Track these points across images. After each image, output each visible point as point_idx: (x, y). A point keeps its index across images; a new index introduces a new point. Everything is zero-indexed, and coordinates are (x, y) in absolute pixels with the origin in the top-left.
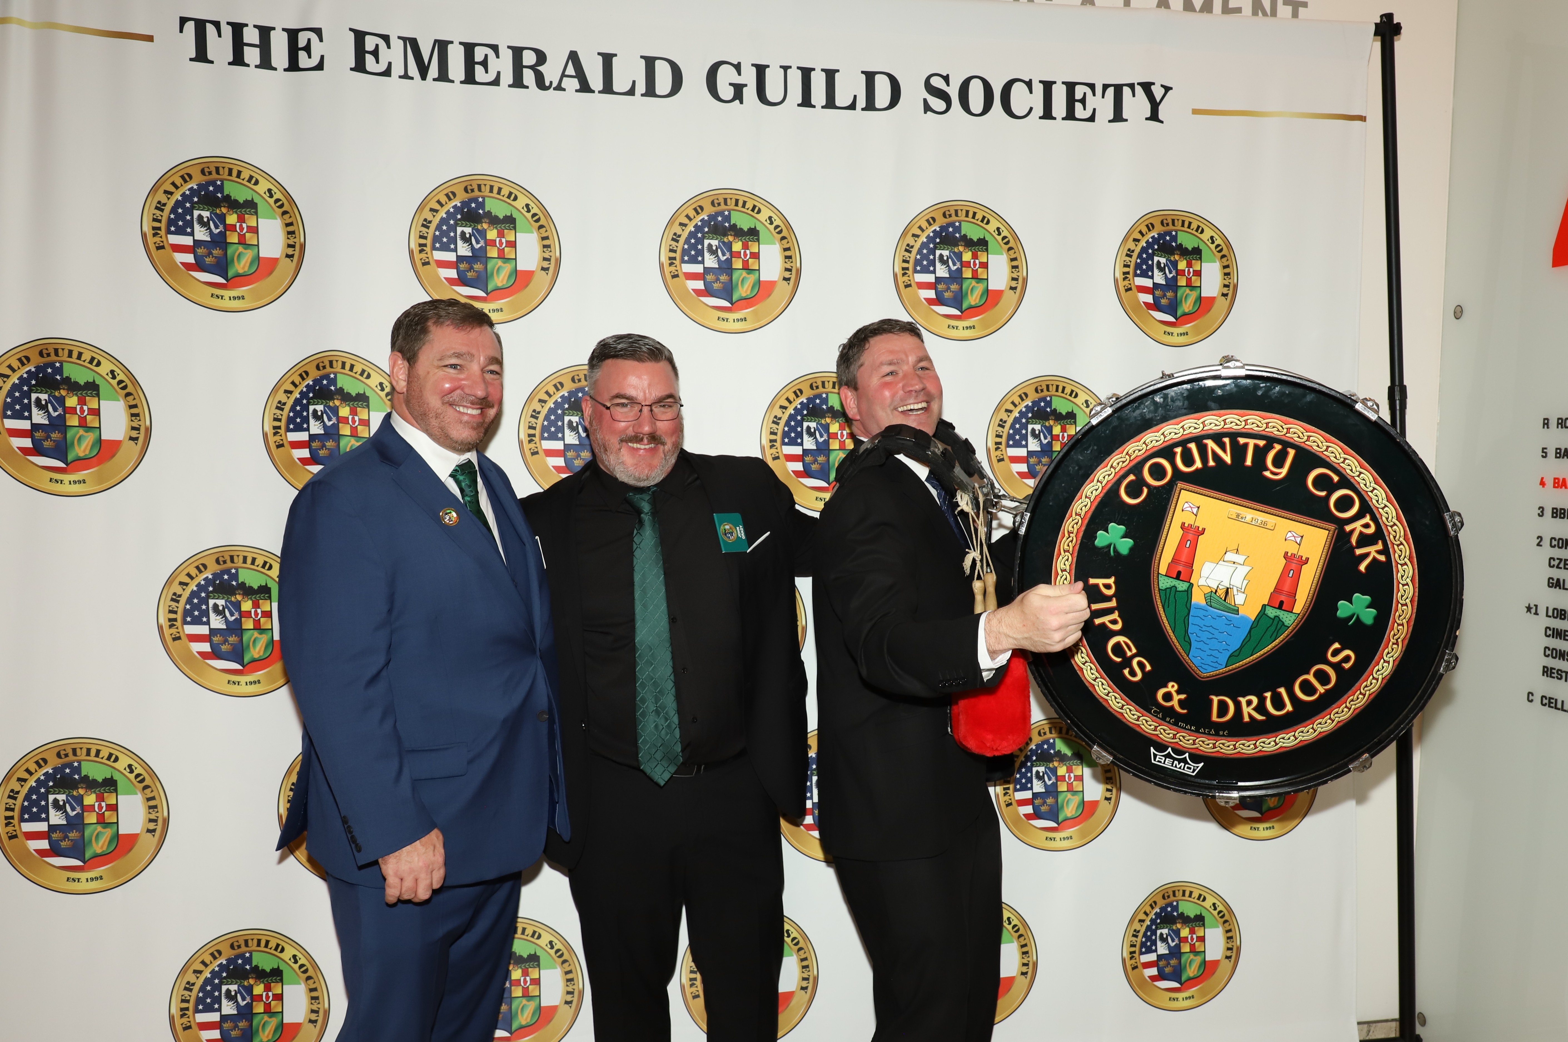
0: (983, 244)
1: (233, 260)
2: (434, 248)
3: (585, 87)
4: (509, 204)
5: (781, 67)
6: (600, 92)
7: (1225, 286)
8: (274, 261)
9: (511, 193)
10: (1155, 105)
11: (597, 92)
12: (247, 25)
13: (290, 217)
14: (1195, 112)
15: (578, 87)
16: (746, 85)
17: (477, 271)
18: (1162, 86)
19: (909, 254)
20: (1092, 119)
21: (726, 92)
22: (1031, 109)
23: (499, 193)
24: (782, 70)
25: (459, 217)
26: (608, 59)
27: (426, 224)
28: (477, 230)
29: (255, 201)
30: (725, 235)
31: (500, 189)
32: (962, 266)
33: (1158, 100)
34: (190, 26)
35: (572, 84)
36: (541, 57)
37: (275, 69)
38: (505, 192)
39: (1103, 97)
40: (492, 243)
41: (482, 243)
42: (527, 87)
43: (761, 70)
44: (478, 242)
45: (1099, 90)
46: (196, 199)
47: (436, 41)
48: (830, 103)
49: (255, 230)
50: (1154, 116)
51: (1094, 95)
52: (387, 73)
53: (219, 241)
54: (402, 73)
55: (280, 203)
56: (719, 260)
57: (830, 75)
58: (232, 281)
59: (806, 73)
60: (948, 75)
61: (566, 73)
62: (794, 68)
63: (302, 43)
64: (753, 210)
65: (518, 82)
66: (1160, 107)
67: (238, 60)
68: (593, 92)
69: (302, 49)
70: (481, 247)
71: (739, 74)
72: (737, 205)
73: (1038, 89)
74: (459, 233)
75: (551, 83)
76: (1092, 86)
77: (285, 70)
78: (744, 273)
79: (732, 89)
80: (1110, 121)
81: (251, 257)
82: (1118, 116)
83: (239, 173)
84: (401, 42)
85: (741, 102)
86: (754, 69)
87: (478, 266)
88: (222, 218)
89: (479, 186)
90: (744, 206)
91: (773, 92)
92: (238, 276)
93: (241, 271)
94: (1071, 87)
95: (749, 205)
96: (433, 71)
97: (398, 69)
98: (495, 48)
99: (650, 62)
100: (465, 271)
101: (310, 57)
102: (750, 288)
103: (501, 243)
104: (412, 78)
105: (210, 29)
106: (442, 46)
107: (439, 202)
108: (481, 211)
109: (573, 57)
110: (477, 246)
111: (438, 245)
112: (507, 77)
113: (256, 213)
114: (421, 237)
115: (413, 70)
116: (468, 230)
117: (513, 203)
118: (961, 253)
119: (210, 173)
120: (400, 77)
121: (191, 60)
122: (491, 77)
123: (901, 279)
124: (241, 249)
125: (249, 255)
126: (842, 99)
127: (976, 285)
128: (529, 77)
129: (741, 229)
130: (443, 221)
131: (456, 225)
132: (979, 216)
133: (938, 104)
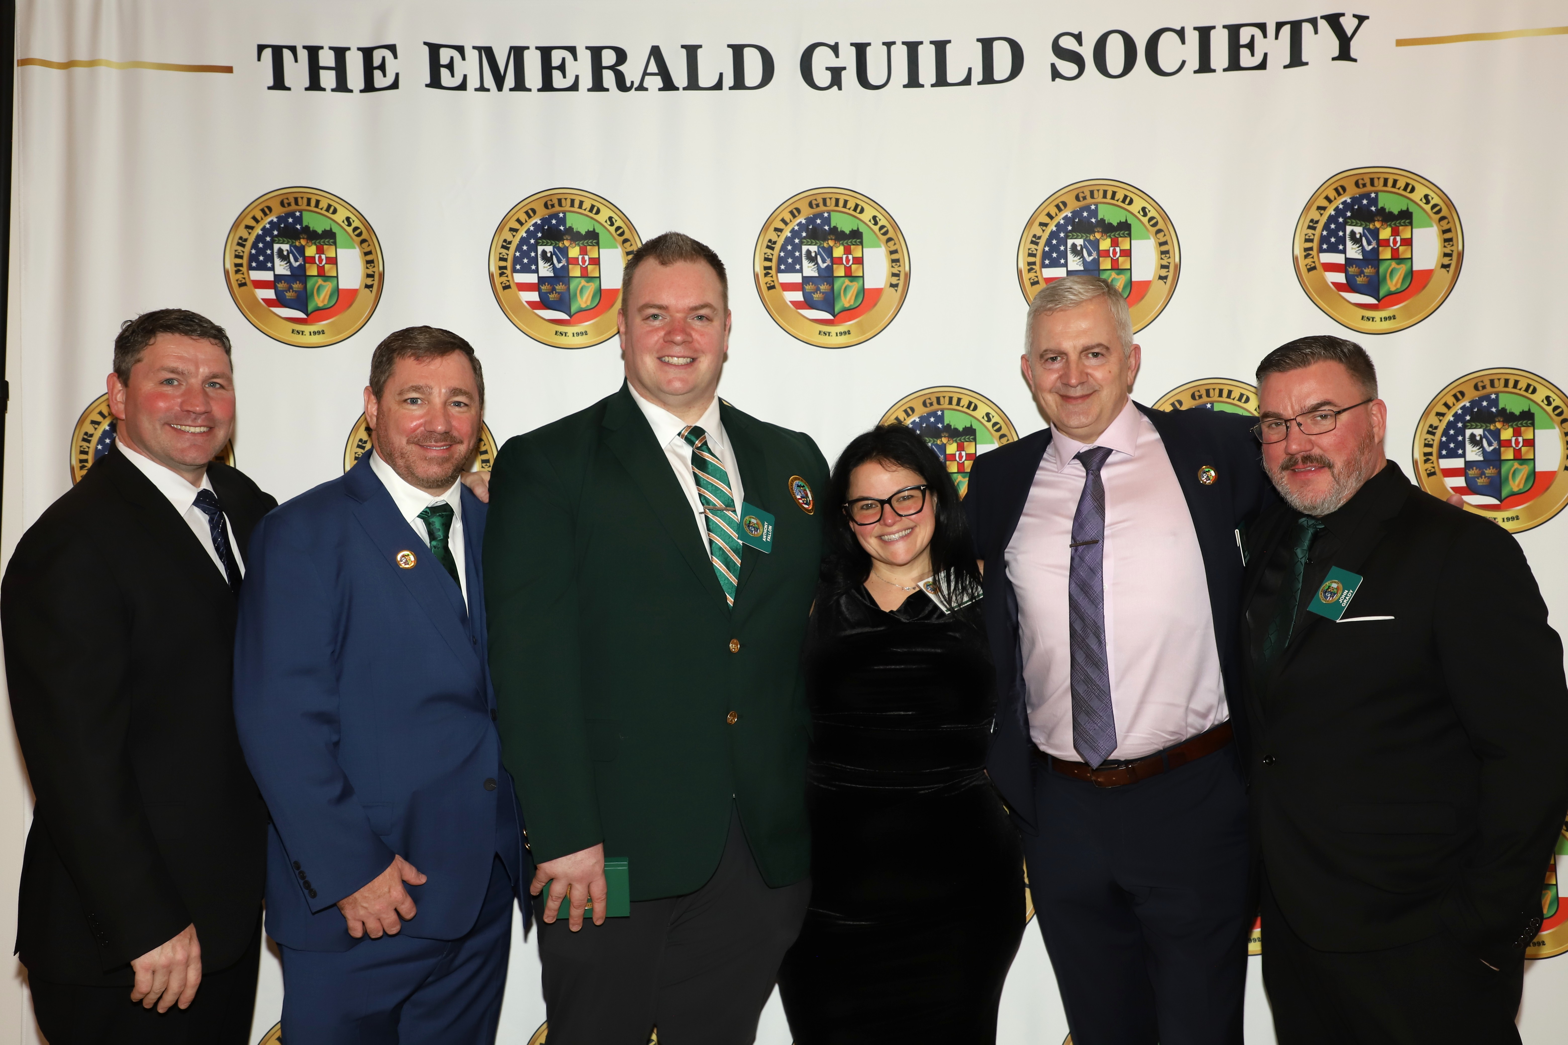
0: (1125, 228)
1: (312, 293)
2: (515, 271)
3: (669, 85)
4: (592, 218)
5: (884, 44)
6: (684, 89)
7: (1446, 255)
8: (353, 293)
9: (593, 207)
10: (1345, 41)
11: (681, 89)
12: (322, 48)
13: (369, 245)
14: (1400, 43)
15: (661, 85)
16: (844, 68)
17: (559, 293)
18: (1355, 16)
19: (1035, 247)
20: (1262, 66)
21: (822, 77)
22: (1184, 62)
23: (580, 207)
24: (885, 48)
25: (540, 235)
26: (692, 51)
27: (506, 245)
28: (559, 249)
29: (334, 230)
30: (825, 239)
31: (581, 203)
32: (1099, 255)
33: (1349, 33)
34: (268, 54)
35: (655, 82)
36: (621, 56)
37: (351, 91)
38: (587, 205)
39: (1277, 38)
40: (575, 261)
41: (564, 262)
42: (607, 90)
43: (861, 49)
44: (559, 261)
45: (1271, 30)
46: (276, 233)
47: (511, 48)
48: (941, 80)
49: (333, 261)
50: (1344, 54)
51: (1265, 36)
52: (463, 87)
53: (299, 274)
54: (478, 85)
55: (358, 231)
56: (819, 268)
57: (941, 47)
58: (312, 316)
59: (913, 48)
60: (1080, 33)
61: (648, 71)
62: (899, 43)
63: (377, 62)
64: (855, 210)
65: (598, 86)
66: (1353, 43)
67: (315, 85)
68: (677, 89)
69: (377, 68)
70: (563, 266)
71: (837, 56)
72: (837, 205)
73: (1193, 38)
74: (539, 252)
75: (632, 83)
76: (1262, 27)
77: (361, 91)
78: (847, 281)
79: (829, 73)
80: (1285, 67)
81: (330, 290)
82: (1296, 60)
83: (318, 202)
84: (476, 52)
85: (840, 88)
86: (853, 49)
87: (560, 287)
88: (301, 250)
89: (560, 201)
90: (845, 206)
91: (875, 75)
92: (318, 309)
93: (321, 305)
94: (1234, 31)
95: (851, 205)
96: (510, 81)
97: (473, 82)
98: (572, 50)
99: (738, 51)
100: (547, 293)
101: (385, 76)
102: (853, 298)
103: (584, 261)
104: (488, 90)
105: (287, 55)
106: (518, 52)
107: (518, 221)
108: (562, 228)
109: (656, 52)
110: (559, 266)
111: (518, 267)
112: (586, 81)
113: (335, 243)
114: (501, 259)
115: (489, 82)
116: (549, 249)
117: (596, 217)
118: (1098, 241)
119: (289, 204)
120: (476, 90)
121: (269, 88)
122: (569, 82)
123: (1026, 276)
124: (320, 281)
125: (328, 287)
126: (954, 74)
127: (1116, 277)
128: (609, 77)
129: (843, 232)
130: (523, 241)
131: (537, 244)
132: (1120, 196)
133: (1068, 68)
